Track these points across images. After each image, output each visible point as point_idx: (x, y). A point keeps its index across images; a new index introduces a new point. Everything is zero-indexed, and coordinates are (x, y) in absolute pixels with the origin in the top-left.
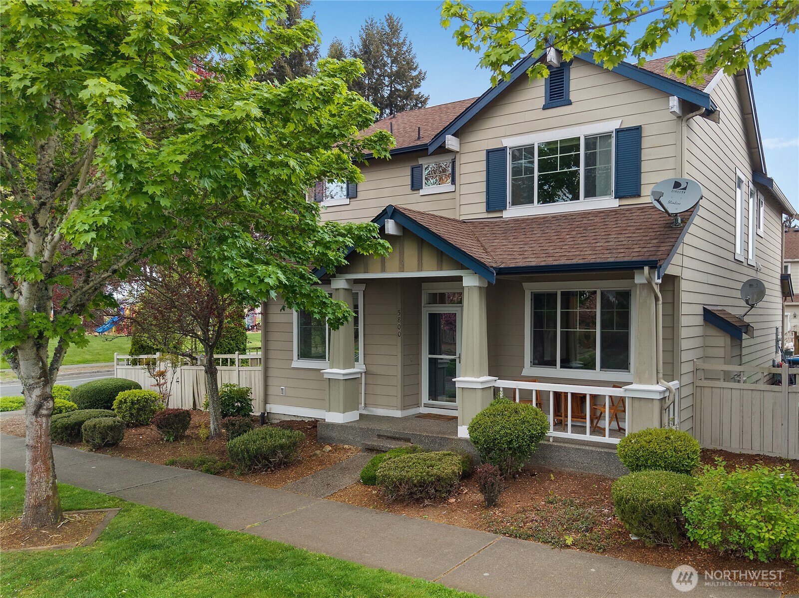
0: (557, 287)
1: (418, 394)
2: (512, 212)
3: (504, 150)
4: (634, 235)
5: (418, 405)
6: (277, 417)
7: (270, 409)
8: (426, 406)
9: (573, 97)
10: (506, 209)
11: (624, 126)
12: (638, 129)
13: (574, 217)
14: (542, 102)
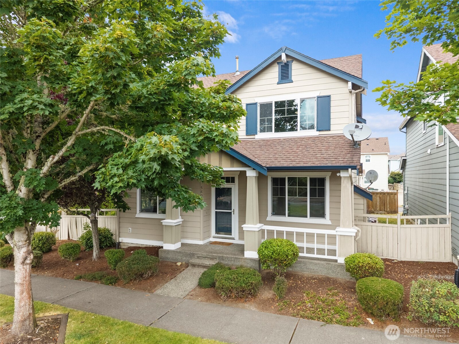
0: (286, 175)
1: (209, 231)
2: (260, 136)
3: (256, 104)
4: (335, 151)
5: (209, 237)
6: (126, 244)
7: (122, 240)
8: (214, 237)
9: (293, 78)
10: (257, 134)
11: (322, 95)
12: (329, 96)
13: (296, 140)
14: (277, 80)
